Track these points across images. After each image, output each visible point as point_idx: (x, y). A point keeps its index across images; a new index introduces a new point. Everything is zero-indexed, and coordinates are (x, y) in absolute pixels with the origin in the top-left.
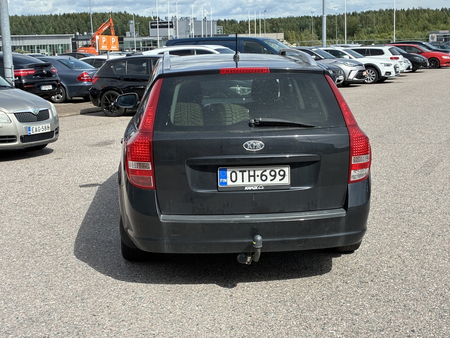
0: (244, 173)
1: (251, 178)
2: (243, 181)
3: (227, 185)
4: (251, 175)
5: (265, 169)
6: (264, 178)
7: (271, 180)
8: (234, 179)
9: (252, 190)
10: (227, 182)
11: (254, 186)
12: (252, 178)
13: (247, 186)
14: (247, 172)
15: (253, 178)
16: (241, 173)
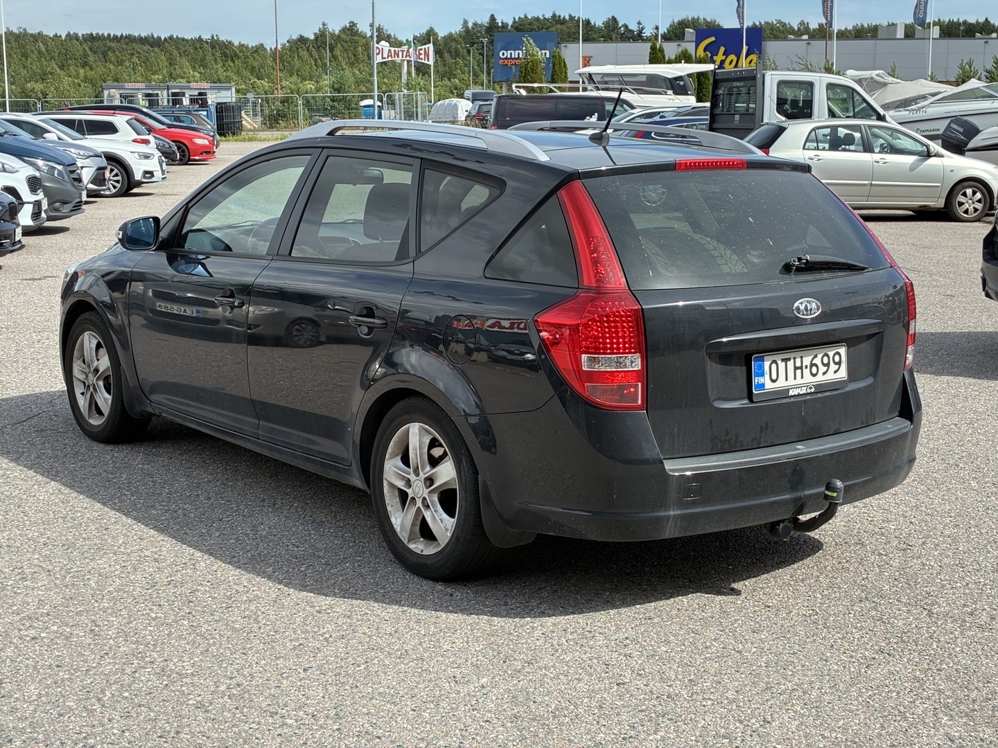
0: (787, 362)
1: (797, 371)
2: (787, 380)
3: (766, 388)
4: (797, 366)
6: (814, 370)
8: (774, 376)
9: (799, 395)
11: (802, 387)
13: (792, 388)
14: (792, 361)
15: (800, 370)
16: (784, 363)
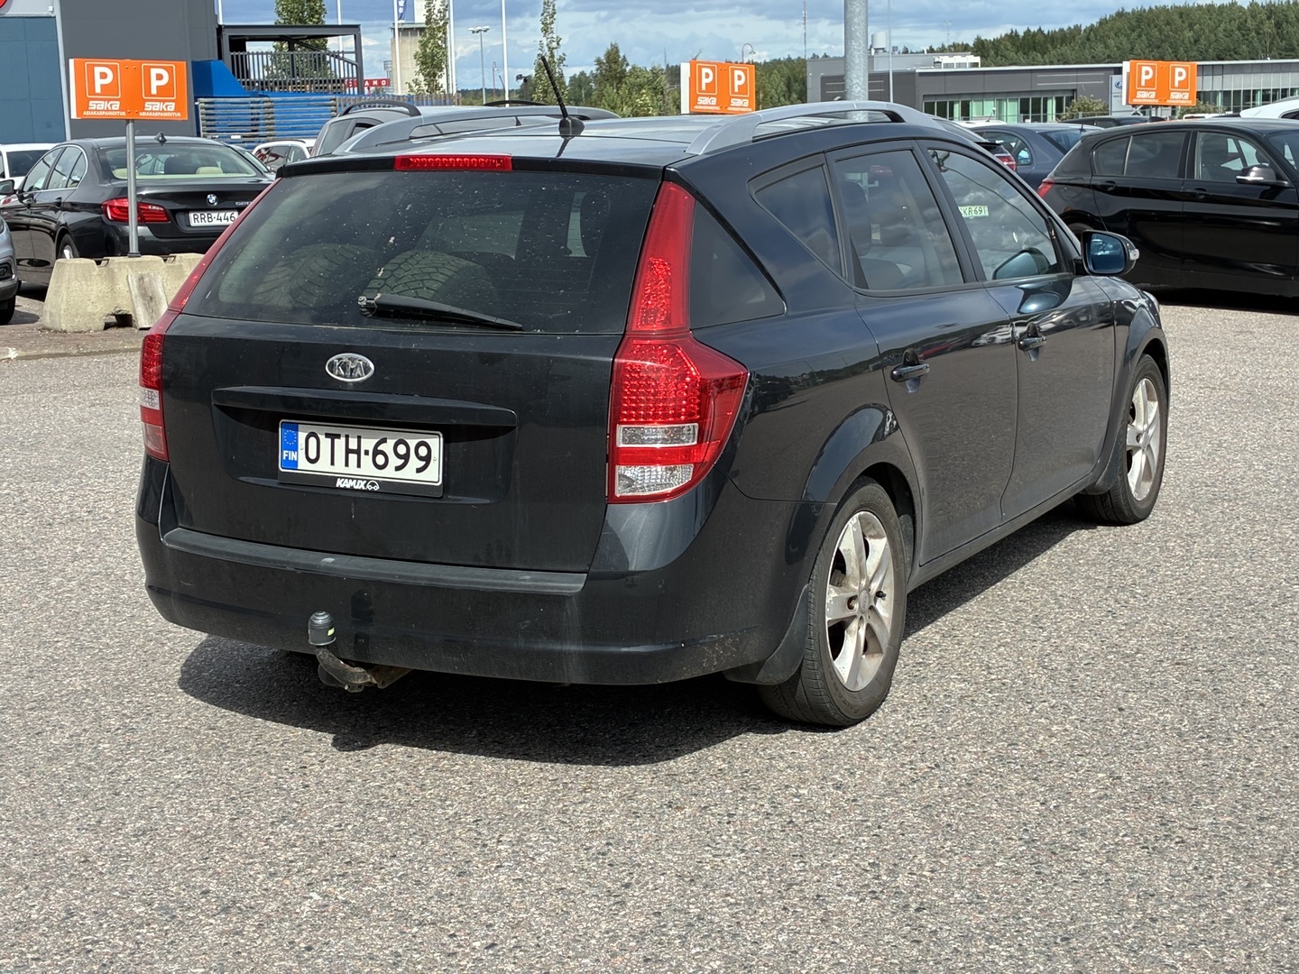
0: (336, 440)
1: (350, 456)
2: (332, 463)
3: (298, 469)
4: (350, 448)
5: (383, 434)
7: (398, 469)
8: (313, 455)
9: (352, 489)
10: (297, 462)
11: (357, 479)
12: (353, 457)
13: (341, 478)
14: (343, 439)
15: (355, 456)
